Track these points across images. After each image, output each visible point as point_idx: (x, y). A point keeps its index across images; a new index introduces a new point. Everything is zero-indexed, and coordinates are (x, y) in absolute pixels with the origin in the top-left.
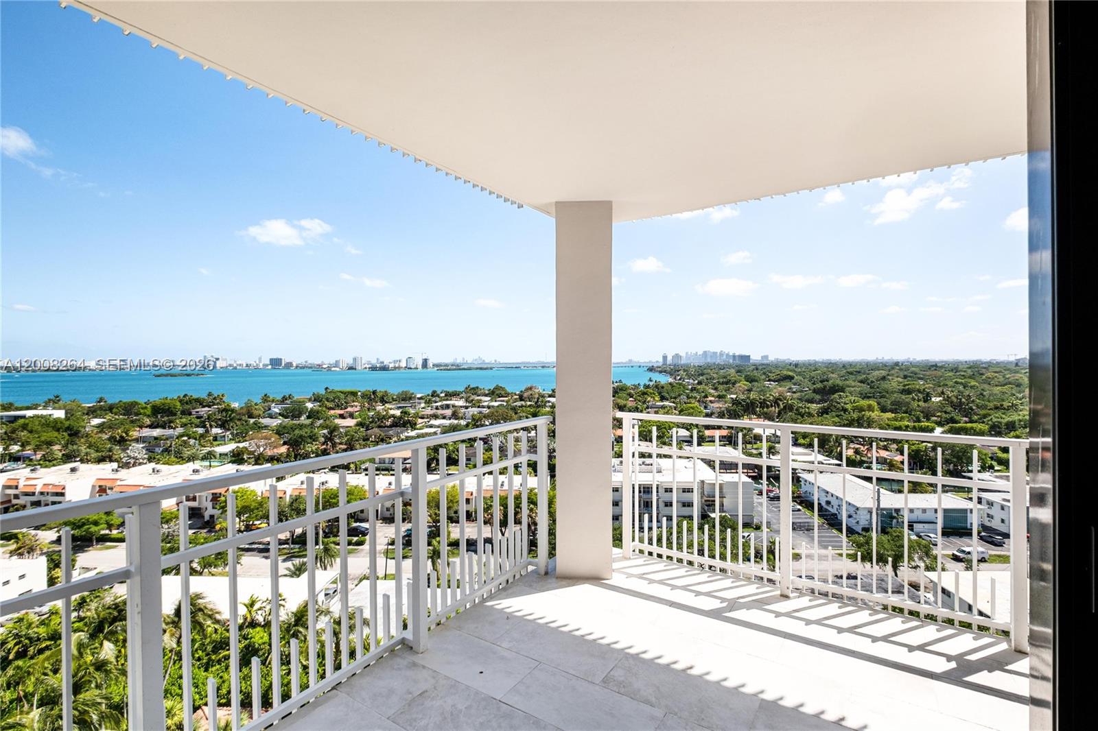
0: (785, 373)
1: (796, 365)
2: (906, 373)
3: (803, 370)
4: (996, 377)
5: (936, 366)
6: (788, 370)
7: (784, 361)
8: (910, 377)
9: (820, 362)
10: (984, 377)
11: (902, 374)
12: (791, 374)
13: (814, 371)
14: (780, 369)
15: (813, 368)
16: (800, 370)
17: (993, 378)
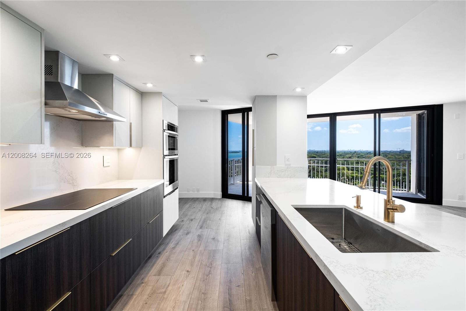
0: (313, 155)
1: (317, 152)
2: (359, 156)
3: (320, 154)
4: (392, 157)
5: (370, 153)
6: (314, 154)
7: (313, 151)
8: (360, 157)
9: (326, 151)
10: (387, 157)
11: (357, 156)
12: (315, 156)
13: (324, 155)
14: (311, 154)
15: (324, 154)
16: (318, 154)
17: (391, 158)
